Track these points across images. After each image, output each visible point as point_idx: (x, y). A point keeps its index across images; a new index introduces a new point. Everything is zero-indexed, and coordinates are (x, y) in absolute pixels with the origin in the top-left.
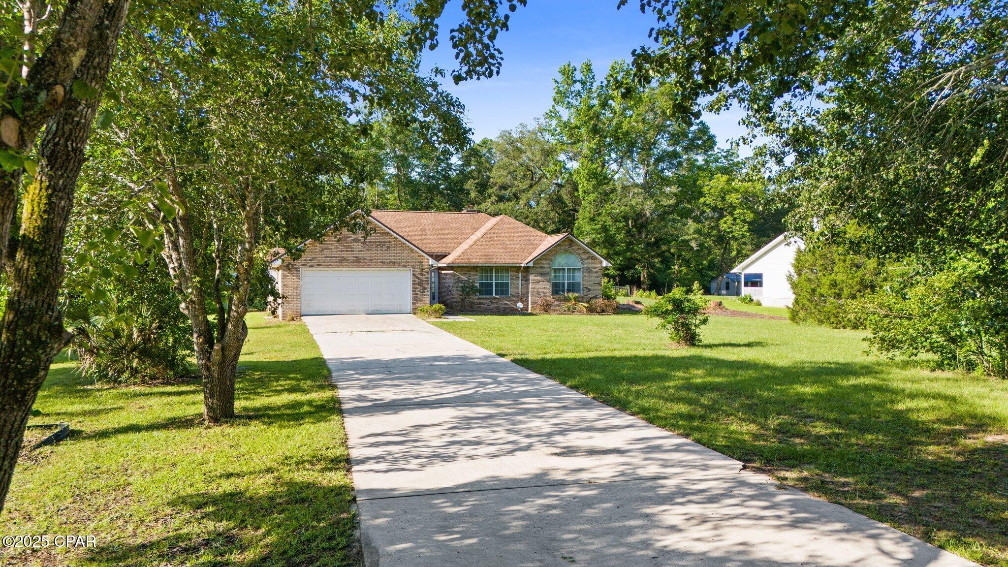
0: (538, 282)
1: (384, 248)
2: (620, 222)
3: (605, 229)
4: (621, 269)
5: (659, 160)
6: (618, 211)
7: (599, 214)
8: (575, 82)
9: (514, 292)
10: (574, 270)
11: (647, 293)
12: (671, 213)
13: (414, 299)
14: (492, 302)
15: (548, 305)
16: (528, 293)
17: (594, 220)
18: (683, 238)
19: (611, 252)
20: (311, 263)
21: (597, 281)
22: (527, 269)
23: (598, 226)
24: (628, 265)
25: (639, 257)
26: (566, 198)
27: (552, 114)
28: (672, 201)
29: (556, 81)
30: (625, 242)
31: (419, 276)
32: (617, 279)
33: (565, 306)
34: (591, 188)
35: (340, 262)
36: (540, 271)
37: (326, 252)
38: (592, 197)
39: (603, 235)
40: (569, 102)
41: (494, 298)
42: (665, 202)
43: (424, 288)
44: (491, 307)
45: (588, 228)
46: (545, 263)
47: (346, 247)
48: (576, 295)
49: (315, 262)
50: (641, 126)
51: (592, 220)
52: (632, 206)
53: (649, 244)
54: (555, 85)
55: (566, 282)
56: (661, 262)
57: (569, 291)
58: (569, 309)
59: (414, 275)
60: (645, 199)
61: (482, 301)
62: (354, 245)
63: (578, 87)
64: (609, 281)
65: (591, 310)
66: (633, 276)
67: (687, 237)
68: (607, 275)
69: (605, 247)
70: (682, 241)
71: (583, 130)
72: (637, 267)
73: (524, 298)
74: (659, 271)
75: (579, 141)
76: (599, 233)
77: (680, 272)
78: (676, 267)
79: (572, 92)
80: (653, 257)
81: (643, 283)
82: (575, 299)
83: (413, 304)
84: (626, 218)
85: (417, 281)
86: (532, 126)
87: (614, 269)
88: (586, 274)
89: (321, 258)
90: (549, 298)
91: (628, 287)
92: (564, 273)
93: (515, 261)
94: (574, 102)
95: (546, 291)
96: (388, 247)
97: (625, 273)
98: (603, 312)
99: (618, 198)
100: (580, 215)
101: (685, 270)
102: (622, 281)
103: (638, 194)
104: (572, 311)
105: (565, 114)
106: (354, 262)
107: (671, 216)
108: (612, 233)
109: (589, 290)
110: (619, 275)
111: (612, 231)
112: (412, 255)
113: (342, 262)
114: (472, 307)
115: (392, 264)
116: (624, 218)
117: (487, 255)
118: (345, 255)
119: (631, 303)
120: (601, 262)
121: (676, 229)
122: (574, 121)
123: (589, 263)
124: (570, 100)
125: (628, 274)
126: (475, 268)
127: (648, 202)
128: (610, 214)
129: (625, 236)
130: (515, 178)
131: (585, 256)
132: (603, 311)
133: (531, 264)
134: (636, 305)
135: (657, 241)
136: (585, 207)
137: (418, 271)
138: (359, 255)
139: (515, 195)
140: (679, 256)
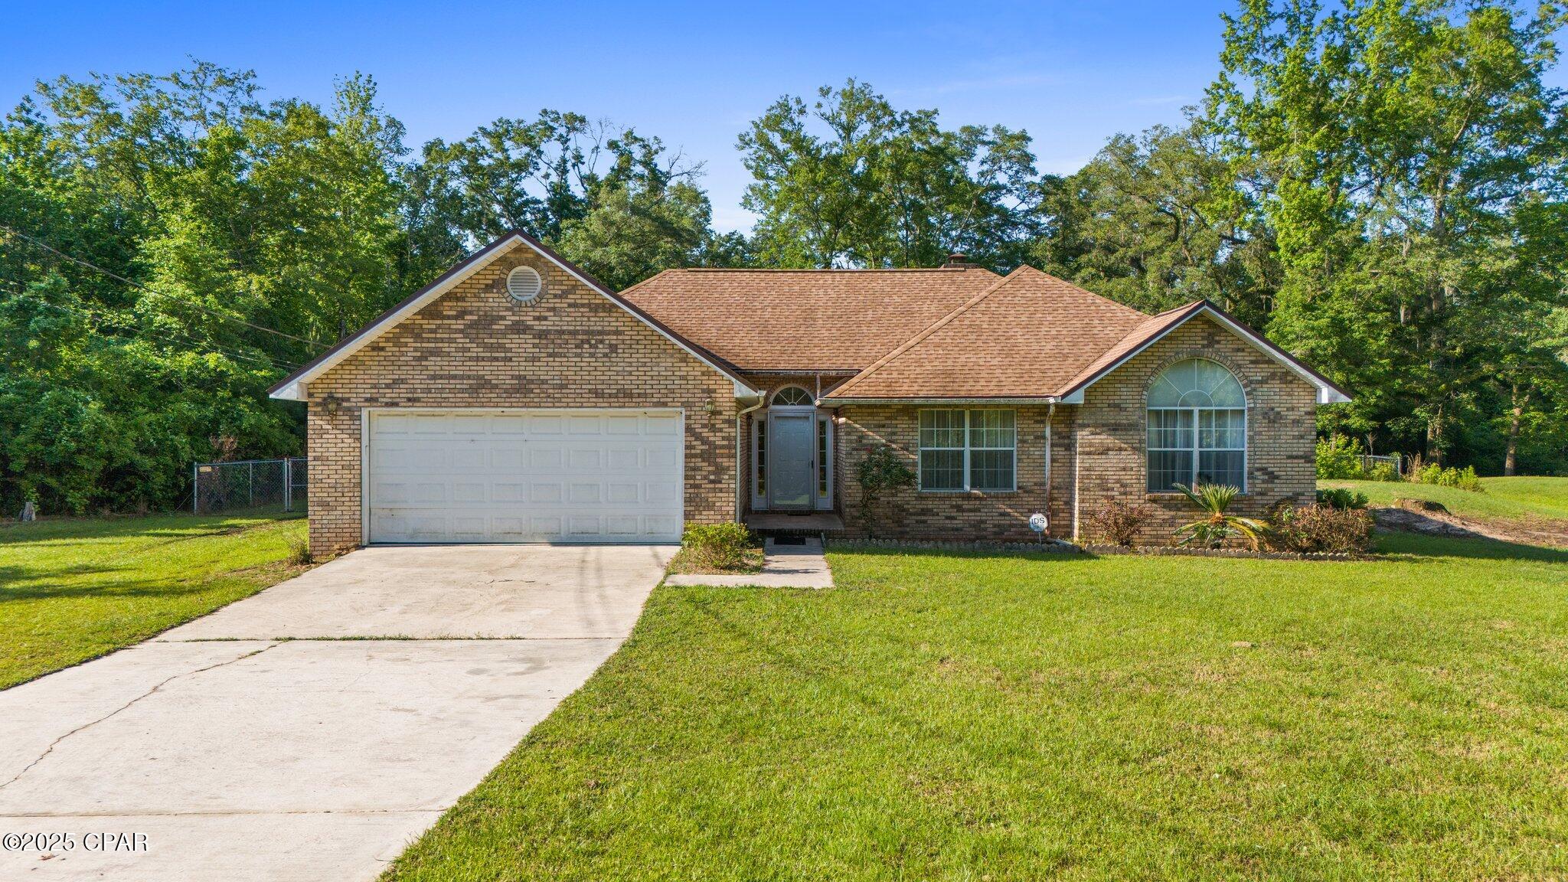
0: (1105, 451)
1: (602, 349)
2: (1377, 311)
3: (1339, 327)
4: (1380, 415)
5: (1473, 175)
6: (1372, 286)
7: (1326, 297)
8: (1272, 17)
9: (1029, 480)
10: (1221, 414)
11: (1452, 472)
12: (1504, 291)
13: (688, 501)
14: (959, 508)
15: (1130, 522)
16: (1072, 484)
17: (1313, 309)
18: (1537, 345)
19: (1354, 378)
20: (390, 395)
21: (1301, 448)
22: (1067, 414)
23: (1324, 322)
24: (1399, 405)
25: (1423, 390)
26: (1251, 267)
27: (1221, 91)
28: (1511, 262)
29: (1228, 18)
30: (1390, 355)
31: (705, 432)
32: (1370, 439)
33: (1187, 527)
34: (1307, 239)
35: (474, 390)
36: (1112, 417)
37: (432, 363)
38: (1309, 260)
39: (1335, 340)
40: (1256, 61)
41: (968, 497)
42: (1489, 265)
43: (720, 470)
44: (957, 523)
45: (1299, 325)
46: (1126, 394)
47: (490, 348)
48: (1225, 492)
49: (402, 392)
50: (1429, 104)
51: (1308, 308)
52: (1407, 275)
53: (1447, 361)
54: (1225, 27)
55: (1196, 450)
56: (1476, 400)
57: (1205, 478)
58: (1203, 536)
59: (689, 429)
60: (1441, 257)
61: (930, 504)
62: (513, 342)
63: (1279, 27)
64: (1349, 444)
65: (1277, 542)
66: (1407, 431)
67: (1549, 342)
68: (1345, 430)
69: (1340, 368)
70: (1537, 352)
71: (1292, 116)
72: (1416, 411)
73: (1056, 502)
74: (1472, 420)
75: (1280, 141)
76: (1326, 337)
77: (1526, 422)
78: (1516, 411)
79: (1265, 41)
80: (1457, 389)
81: (1433, 446)
82: (1224, 505)
83: (688, 516)
84: (1390, 302)
85: (700, 447)
86: (1179, 125)
87: (1362, 415)
88: (1261, 426)
89: (418, 379)
90: (1137, 501)
91: (1397, 456)
92: (1188, 422)
93: (1032, 390)
94: (1268, 59)
95: (1127, 478)
96: (613, 348)
97: (1389, 423)
98: (1316, 547)
99: (1373, 259)
100: (1279, 301)
101: (1537, 417)
102: (1381, 442)
103: (1422, 247)
104: (1211, 543)
105: (1247, 87)
106: (511, 391)
107: (1506, 297)
108: (1357, 335)
109: (1272, 477)
110: (1374, 431)
111: (1358, 331)
112: (685, 369)
113: (478, 391)
114: (899, 522)
115: (625, 397)
116: (1385, 300)
117: (948, 374)
118: (486, 370)
119: (1410, 507)
120: (1315, 391)
121: (1522, 326)
122: (1270, 101)
123: (1274, 395)
124: (1260, 57)
125: (1396, 426)
126: (908, 410)
127: (1449, 263)
128: (1351, 294)
129: (1390, 342)
130: (1134, 230)
131: (1258, 373)
132: (1319, 544)
133: (1078, 398)
134: (1429, 515)
135: (1467, 356)
136: (1293, 282)
137: (700, 419)
138: (528, 370)
139: (1136, 262)
140: (1523, 388)
